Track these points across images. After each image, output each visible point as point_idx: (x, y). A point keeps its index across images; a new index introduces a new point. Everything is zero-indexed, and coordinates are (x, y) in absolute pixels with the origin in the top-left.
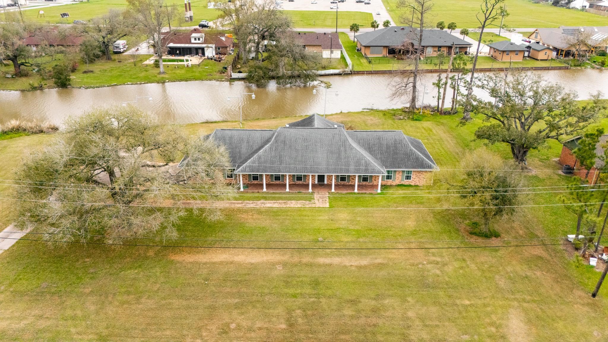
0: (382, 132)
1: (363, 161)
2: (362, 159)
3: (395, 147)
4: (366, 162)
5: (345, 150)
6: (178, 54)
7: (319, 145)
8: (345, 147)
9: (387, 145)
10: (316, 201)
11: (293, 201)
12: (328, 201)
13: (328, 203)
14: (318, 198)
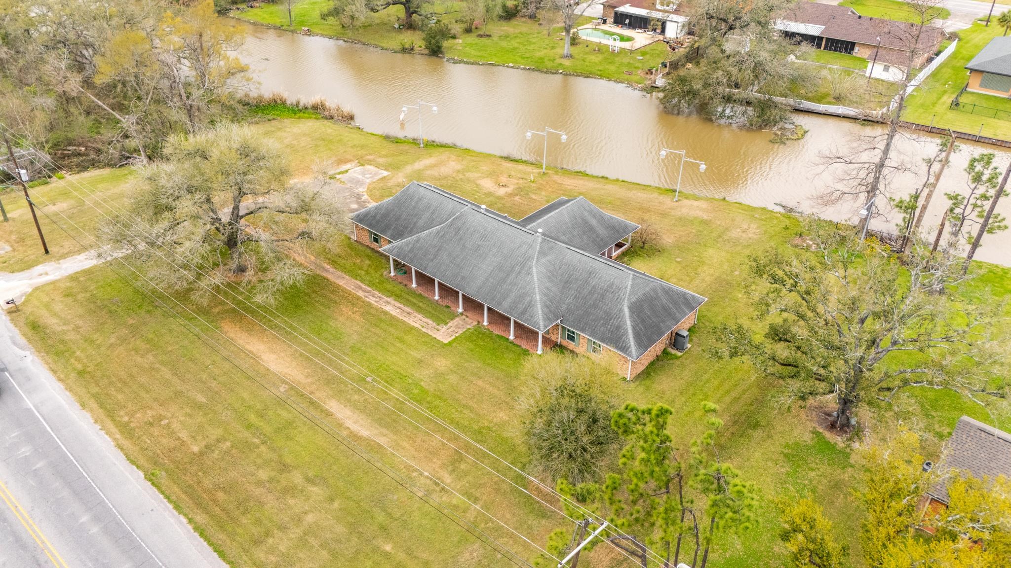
0: (603, 265)
1: (529, 298)
2: (529, 295)
3: (603, 296)
4: (531, 301)
5: (519, 272)
6: (626, 25)
7: (495, 250)
8: (522, 268)
9: (594, 287)
10: (445, 328)
11: (420, 316)
12: (457, 335)
13: (453, 337)
14: (453, 326)
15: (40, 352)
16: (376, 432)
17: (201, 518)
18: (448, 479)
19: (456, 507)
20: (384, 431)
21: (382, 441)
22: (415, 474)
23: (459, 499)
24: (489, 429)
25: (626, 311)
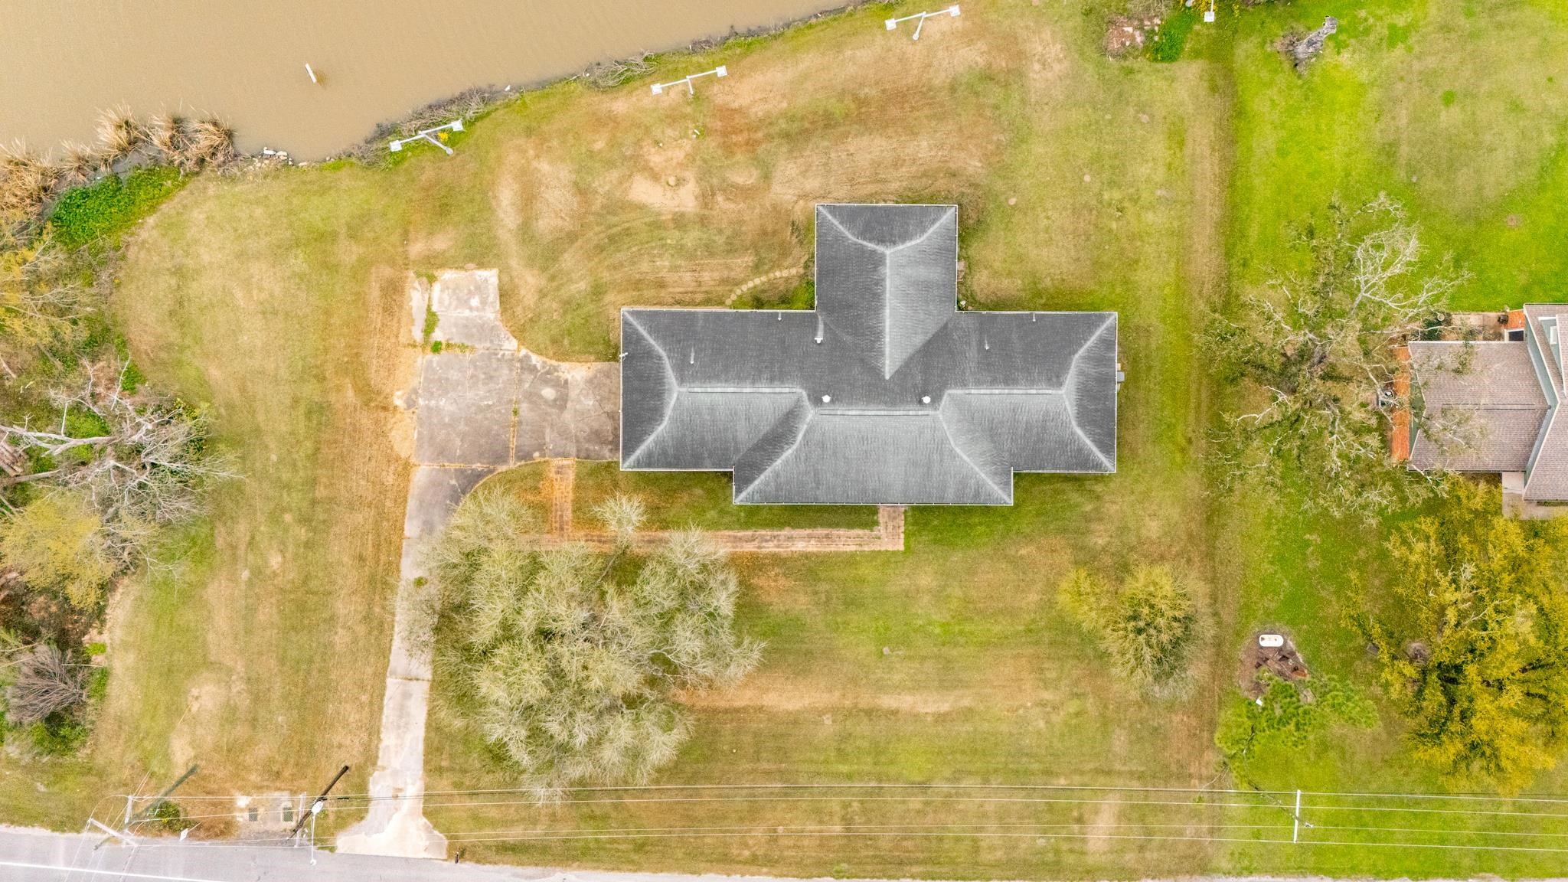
2: (971, 478)
3: (1044, 428)
5: (942, 459)
8: (942, 454)
10: (881, 528)
11: (842, 532)
12: (902, 529)
13: (902, 536)
14: (886, 519)
15: (570, 866)
16: (952, 698)
17: (915, 869)
18: (1047, 695)
19: (1077, 714)
20: (957, 692)
21: (966, 702)
22: (1021, 712)
23: (1073, 706)
24: (1033, 621)
25: (1079, 432)
